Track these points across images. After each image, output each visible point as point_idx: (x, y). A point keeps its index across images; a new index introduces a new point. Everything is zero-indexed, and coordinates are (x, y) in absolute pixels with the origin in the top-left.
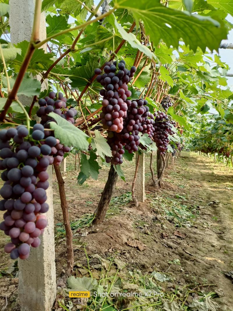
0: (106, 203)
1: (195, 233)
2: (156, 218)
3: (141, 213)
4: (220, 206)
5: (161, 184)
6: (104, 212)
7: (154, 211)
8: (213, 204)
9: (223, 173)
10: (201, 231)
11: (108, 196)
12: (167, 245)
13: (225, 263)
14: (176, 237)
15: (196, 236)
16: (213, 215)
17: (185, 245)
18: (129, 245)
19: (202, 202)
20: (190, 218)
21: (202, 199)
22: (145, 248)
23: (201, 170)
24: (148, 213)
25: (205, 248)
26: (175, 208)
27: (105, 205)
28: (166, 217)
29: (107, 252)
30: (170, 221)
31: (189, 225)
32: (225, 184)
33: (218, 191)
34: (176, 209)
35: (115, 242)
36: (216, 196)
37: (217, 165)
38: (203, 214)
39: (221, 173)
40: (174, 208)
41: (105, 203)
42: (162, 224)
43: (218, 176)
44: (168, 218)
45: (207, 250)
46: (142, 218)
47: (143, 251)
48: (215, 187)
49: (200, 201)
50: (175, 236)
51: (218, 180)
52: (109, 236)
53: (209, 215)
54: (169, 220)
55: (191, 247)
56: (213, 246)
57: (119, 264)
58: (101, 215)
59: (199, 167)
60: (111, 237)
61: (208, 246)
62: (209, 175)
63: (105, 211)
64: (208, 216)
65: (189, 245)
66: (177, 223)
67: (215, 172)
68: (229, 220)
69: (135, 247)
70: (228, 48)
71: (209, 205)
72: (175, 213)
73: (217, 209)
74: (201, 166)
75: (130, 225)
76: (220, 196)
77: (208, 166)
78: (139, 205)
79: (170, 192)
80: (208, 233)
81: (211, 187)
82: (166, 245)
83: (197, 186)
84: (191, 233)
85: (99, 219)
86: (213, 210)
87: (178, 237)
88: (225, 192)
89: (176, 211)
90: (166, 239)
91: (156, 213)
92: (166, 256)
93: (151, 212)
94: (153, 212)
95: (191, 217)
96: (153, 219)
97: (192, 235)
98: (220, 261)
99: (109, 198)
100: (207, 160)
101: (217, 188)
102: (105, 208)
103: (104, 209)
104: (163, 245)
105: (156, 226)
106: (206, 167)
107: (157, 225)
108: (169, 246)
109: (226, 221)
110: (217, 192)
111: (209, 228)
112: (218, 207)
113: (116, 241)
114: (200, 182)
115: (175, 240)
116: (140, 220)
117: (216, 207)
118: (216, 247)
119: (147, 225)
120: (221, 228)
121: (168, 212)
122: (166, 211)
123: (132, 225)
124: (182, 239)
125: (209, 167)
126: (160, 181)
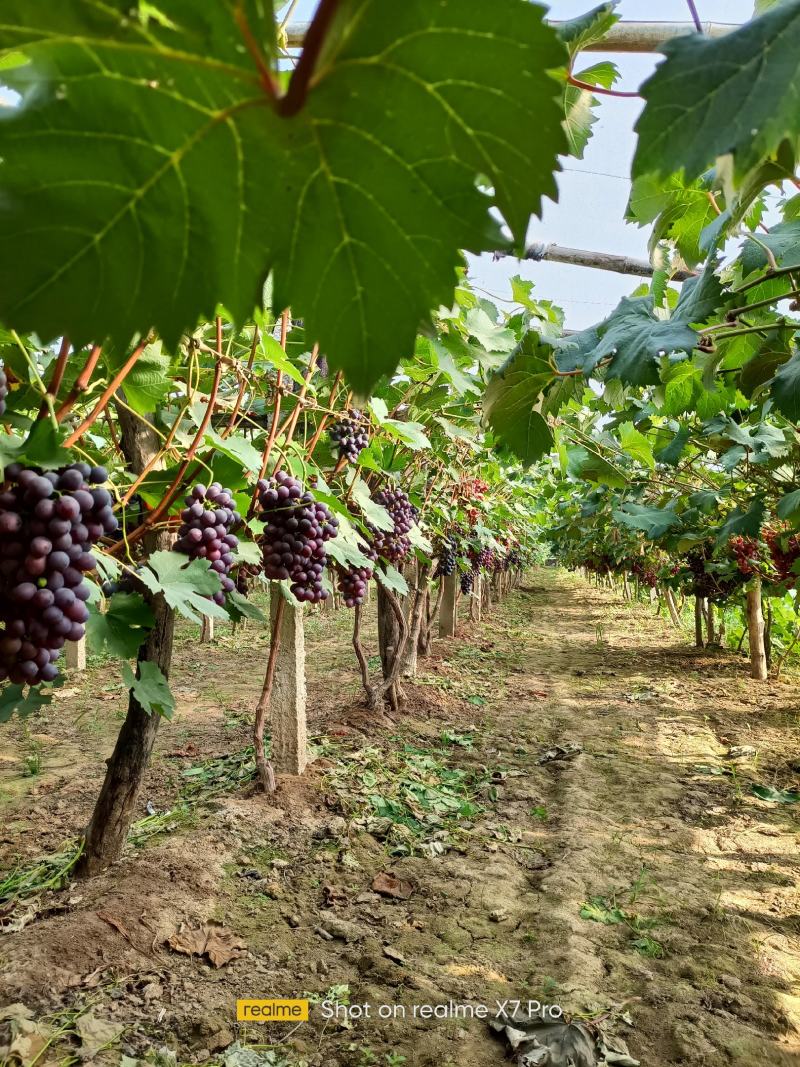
0: (122, 798)
1: (451, 875)
2: (328, 832)
3: (278, 814)
4: (574, 764)
5: (395, 699)
6: (114, 830)
7: (327, 805)
8: (556, 759)
9: (638, 640)
10: (475, 865)
11: (127, 771)
12: (331, 931)
13: (510, 980)
14: (377, 896)
15: (448, 886)
16: (542, 800)
17: (398, 924)
18: (175, 951)
19: (524, 752)
20: (456, 816)
21: (529, 742)
22: (237, 954)
23: (570, 633)
24: (307, 812)
25: (464, 928)
26: (411, 787)
27: (117, 805)
28: (365, 825)
29: (73, 988)
30: (379, 837)
31: (439, 846)
32: (627, 680)
33: (593, 709)
34: (414, 790)
35: (124, 942)
36: (577, 729)
37: (628, 611)
38: (510, 799)
39: (630, 640)
40: (408, 786)
41: (117, 797)
42: (340, 852)
43: (618, 651)
44: (371, 827)
45: (469, 935)
46: (274, 836)
47: (225, 965)
48: (589, 696)
49: (520, 752)
50: (376, 892)
51: (613, 666)
52: (105, 921)
53: (529, 799)
54: (374, 834)
55: (418, 928)
56: (493, 919)
57: (93, 1034)
58: (105, 839)
59: (569, 623)
60: (115, 928)
61: (476, 919)
62: (587, 652)
63: (118, 827)
64: (523, 803)
65: (412, 923)
66: (402, 843)
67: (612, 639)
68: (588, 815)
69: (200, 952)
70: (546, 257)
71: (542, 763)
72: (407, 805)
73: (565, 775)
74: (575, 618)
75: (217, 867)
76: (592, 725)
77: (597, 617)
78: (279, 788)
79: (428, 722)
80: (493, 872)
81: (577, 696)
82: (326, 933)
83: (531, 693)
84: (438, 874)
85: (98, 856)
86: (546, 782)
87: (384, 895)
88: (614, 710)
89: (411, 797)
90: (337, 908)
91: (335, 810)
92: (305, 978)
93: (318, 808)
94: (323, 808)
95: (459, 815)
96: (316, 837)
97: (436, 883)
98: (493, 975)
99: (131, 779)
100: (604, 596)
101: (595, 697)
102: (118, 814)
103: (113, 820)
104: (317, 932)
105: (317, 862)
106: (591, 622)
107: (319, 858)
108: (335, 933)
109: (575, 818)
110: (590, 713)
111: (503, 852)
112: (569, 767)
113: (128, 940)
114: (548, 677)
115: (368, 910)
116: (265, 843)
117: (563, 769)
118: (504, 920)
119: (283, 863)
120: (549, 846)
121: (381, 803)
122: (374, 798)
123: (226, 866)
124: (394, 904)
125: (597, 621)
126: (391, 687)
